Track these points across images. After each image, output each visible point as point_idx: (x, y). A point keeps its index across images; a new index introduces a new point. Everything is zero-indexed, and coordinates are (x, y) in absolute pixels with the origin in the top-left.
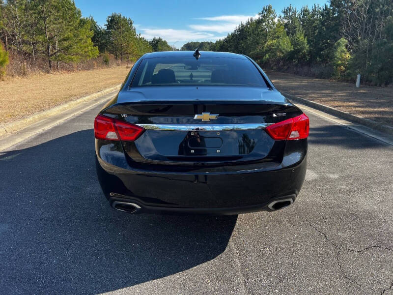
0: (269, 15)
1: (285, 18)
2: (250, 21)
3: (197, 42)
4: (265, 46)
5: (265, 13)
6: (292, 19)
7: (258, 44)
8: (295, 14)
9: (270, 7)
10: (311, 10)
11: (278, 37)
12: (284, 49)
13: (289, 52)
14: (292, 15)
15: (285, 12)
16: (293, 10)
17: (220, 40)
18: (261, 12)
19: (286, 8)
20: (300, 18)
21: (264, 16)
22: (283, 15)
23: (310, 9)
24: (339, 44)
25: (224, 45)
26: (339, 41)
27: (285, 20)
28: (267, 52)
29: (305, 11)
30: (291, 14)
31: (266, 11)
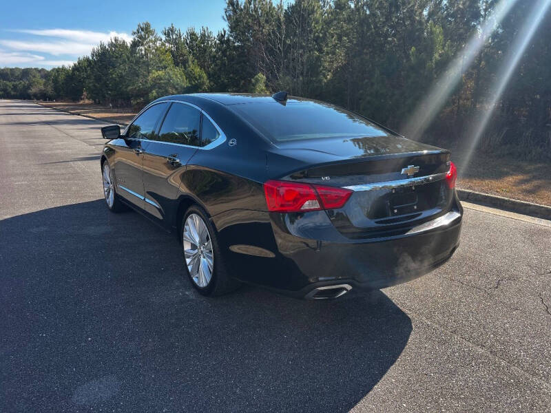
0: (148, 37)
1: (167, 41)
2: (113, 41)
3: (16, 68)
4: (149, 78)
5: (143, 33)
6: (176, 44)
7: (138, 76)
8: (180, 37)
9: (148, 25)
10: (200, 35)
11: (166, 68)
12: (178, 84)
13: (184, 88)
14: (176, 38)
15: (167, 34)
16: (176, 32)
17: (63, 66)
18: (135, 31)
19: (167, 29)
20: (187, 44)
21: (140, 37)
22: (164, 38)
23: (198, 32)
24: (257, 81)
25: (73, 74)
26: (256, 76)
27: (167, 44)
28: (153, 87)
29: (192, 34)
30: (174, 37)
31: (142, 30)
